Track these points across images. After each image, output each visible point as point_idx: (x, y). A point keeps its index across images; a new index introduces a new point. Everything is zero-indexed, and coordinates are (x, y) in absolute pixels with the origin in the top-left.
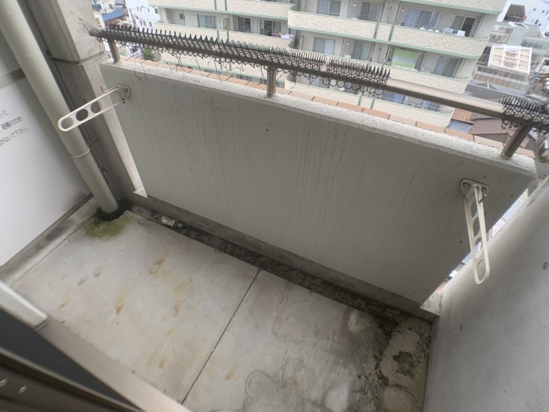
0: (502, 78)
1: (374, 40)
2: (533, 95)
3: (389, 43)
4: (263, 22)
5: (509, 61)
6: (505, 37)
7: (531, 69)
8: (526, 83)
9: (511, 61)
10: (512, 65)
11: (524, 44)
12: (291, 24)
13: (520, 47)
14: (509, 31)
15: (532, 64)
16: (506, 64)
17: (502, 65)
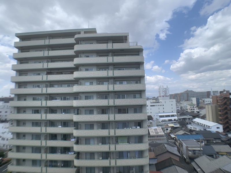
0: (157, 138)
1: (109, 136)
2: (170, 141)
3: (115, 136)
4: (63, 135)
5: (156, 132)
6: (151, 125)
7: (164, 132)
8: (165, 138)
9: (157, 132)
10: (158, 133)
11: (157, 126)
12: (75, 135)
13: (157, 127)
14: (151, 123)
15: (163, 131)
16: (156, 133)
17: (155, 134)
